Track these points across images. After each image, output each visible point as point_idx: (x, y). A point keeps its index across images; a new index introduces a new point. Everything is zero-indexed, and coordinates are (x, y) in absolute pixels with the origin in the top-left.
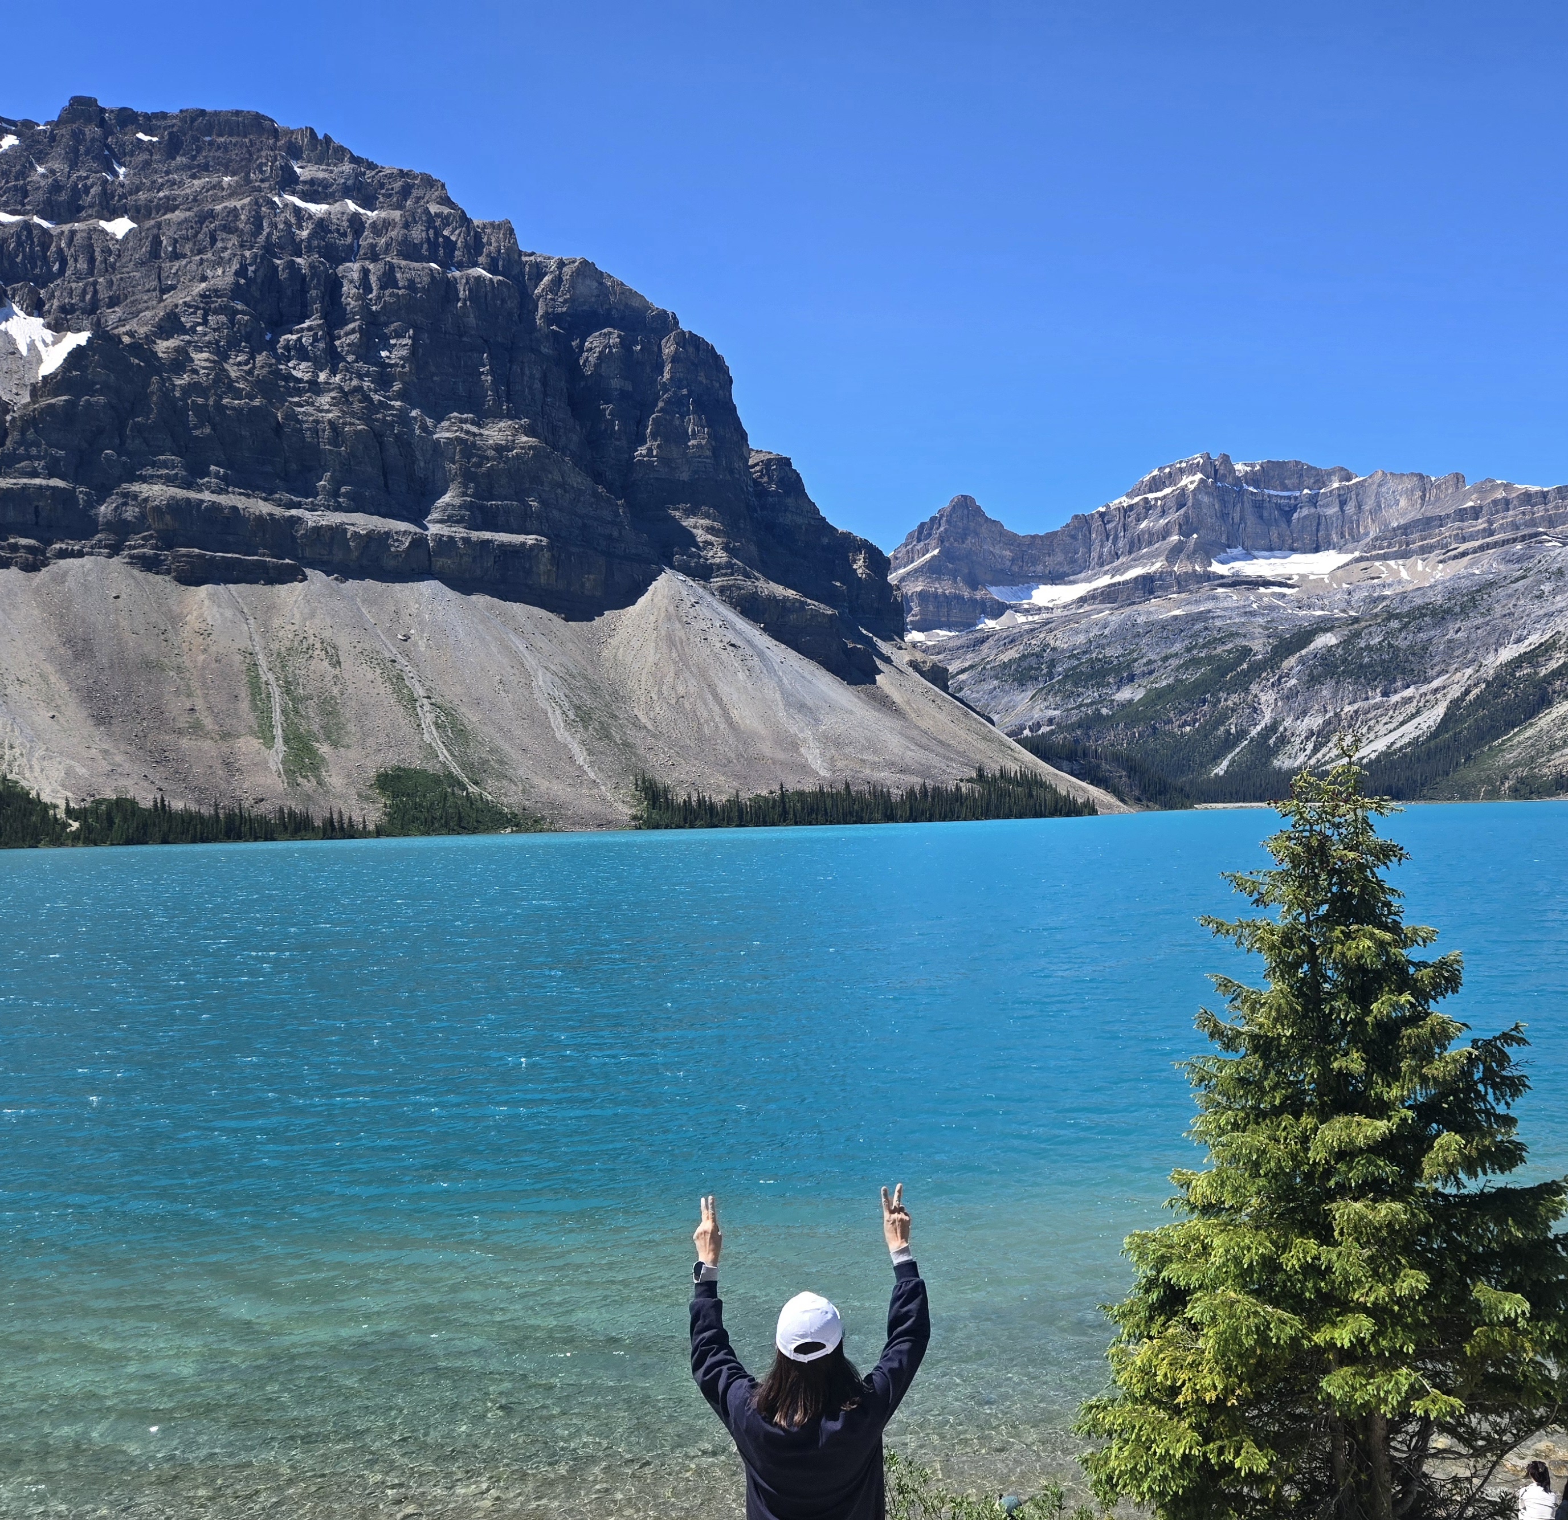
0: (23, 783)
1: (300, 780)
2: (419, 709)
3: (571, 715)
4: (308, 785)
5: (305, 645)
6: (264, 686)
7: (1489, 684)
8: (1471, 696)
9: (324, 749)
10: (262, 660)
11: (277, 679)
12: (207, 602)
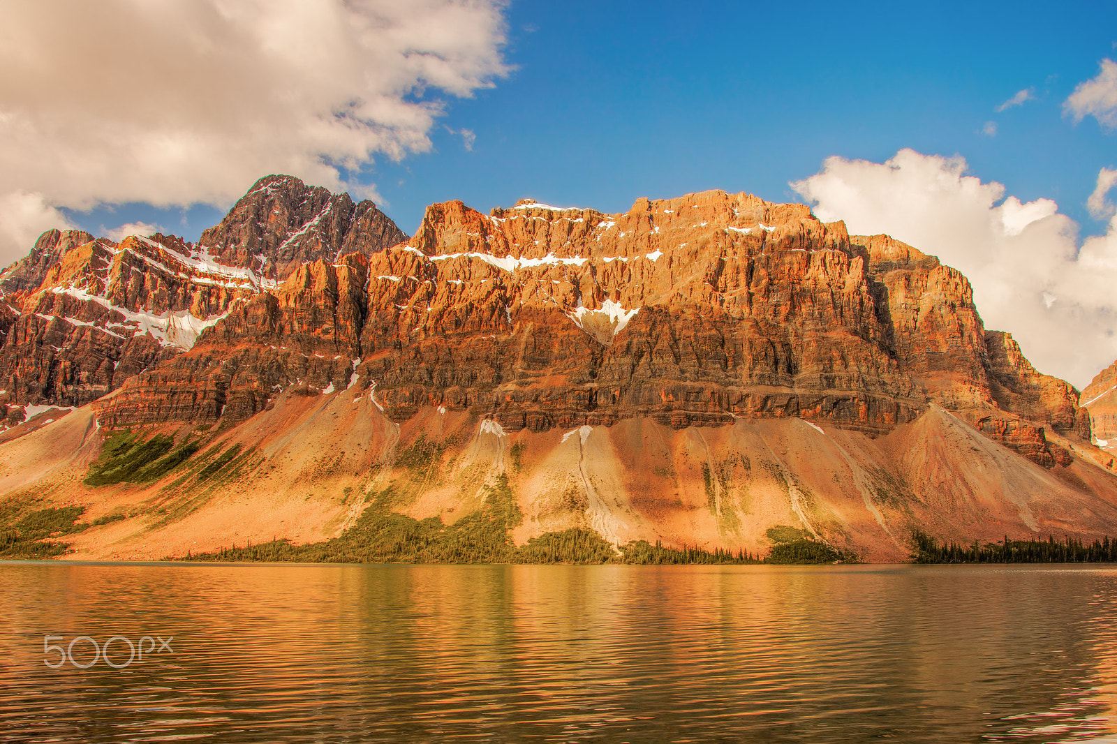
0: (600, 532)
1: (727, 532)
2: (790, 492)
3: (875, 494)
4: (731, 534)
5: (733, 459)
6: (712, 481)
9: (740, 514)
10: (711, 467)
11: (719, 477)
12: (687, 438)
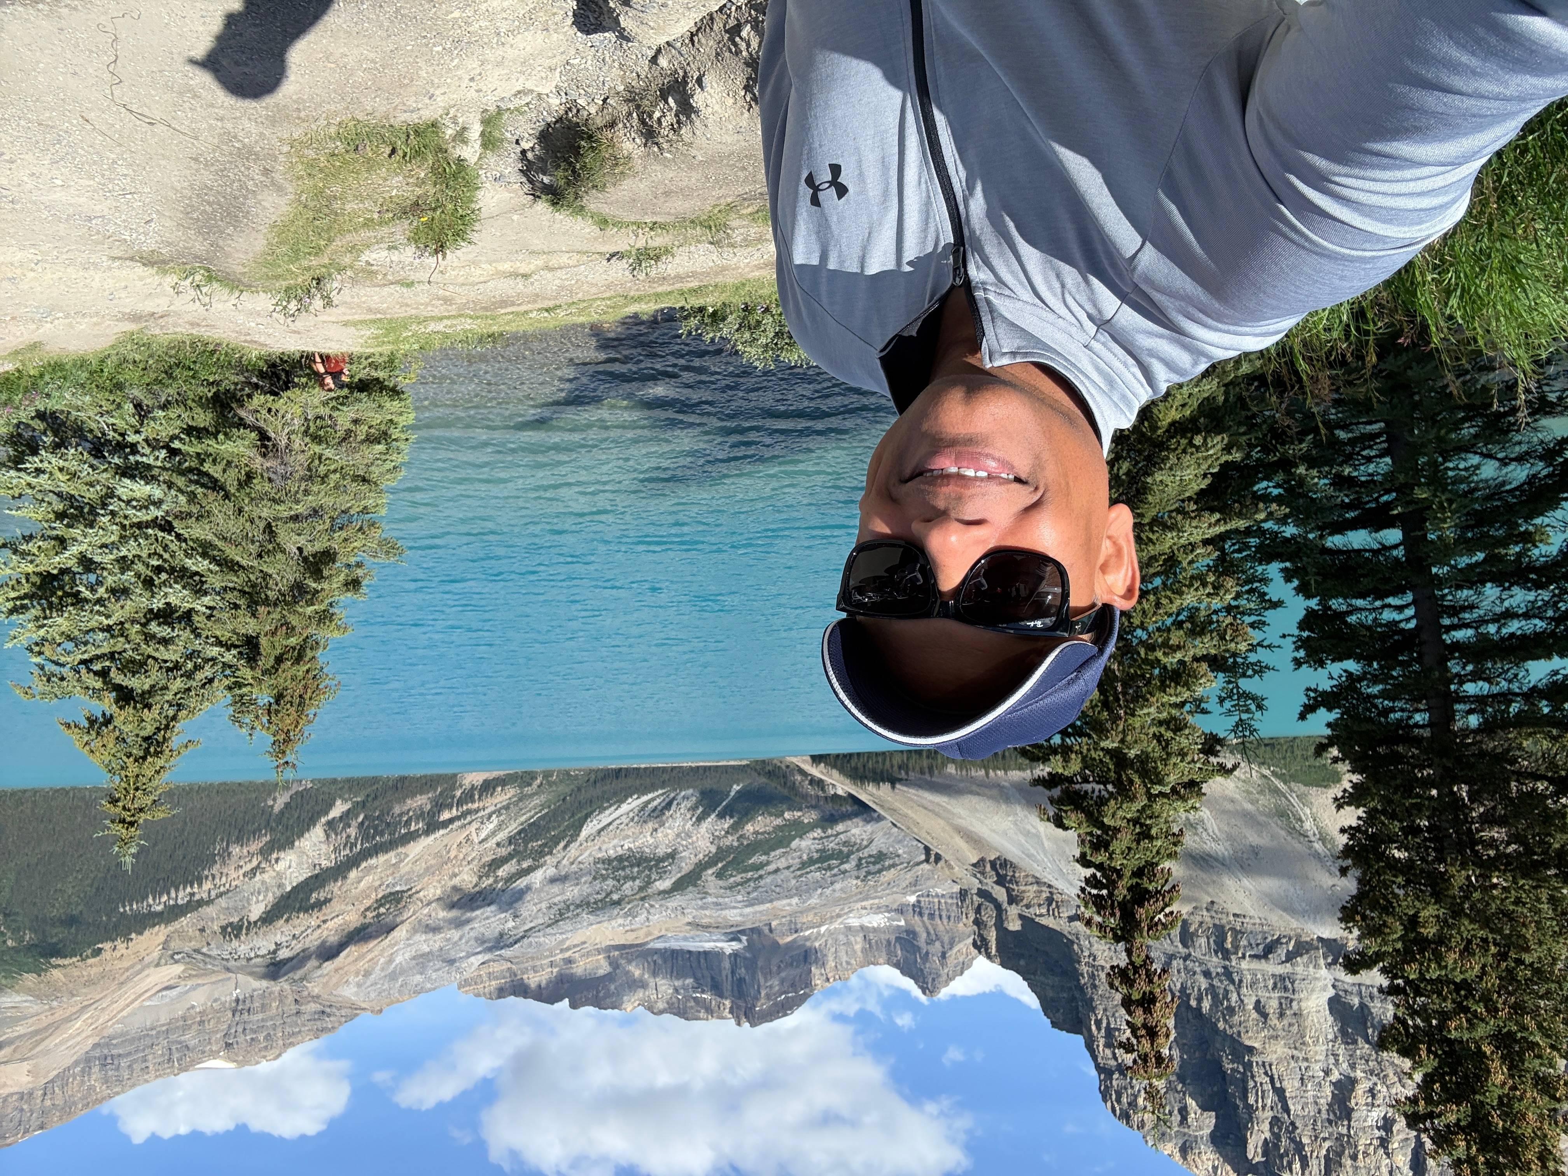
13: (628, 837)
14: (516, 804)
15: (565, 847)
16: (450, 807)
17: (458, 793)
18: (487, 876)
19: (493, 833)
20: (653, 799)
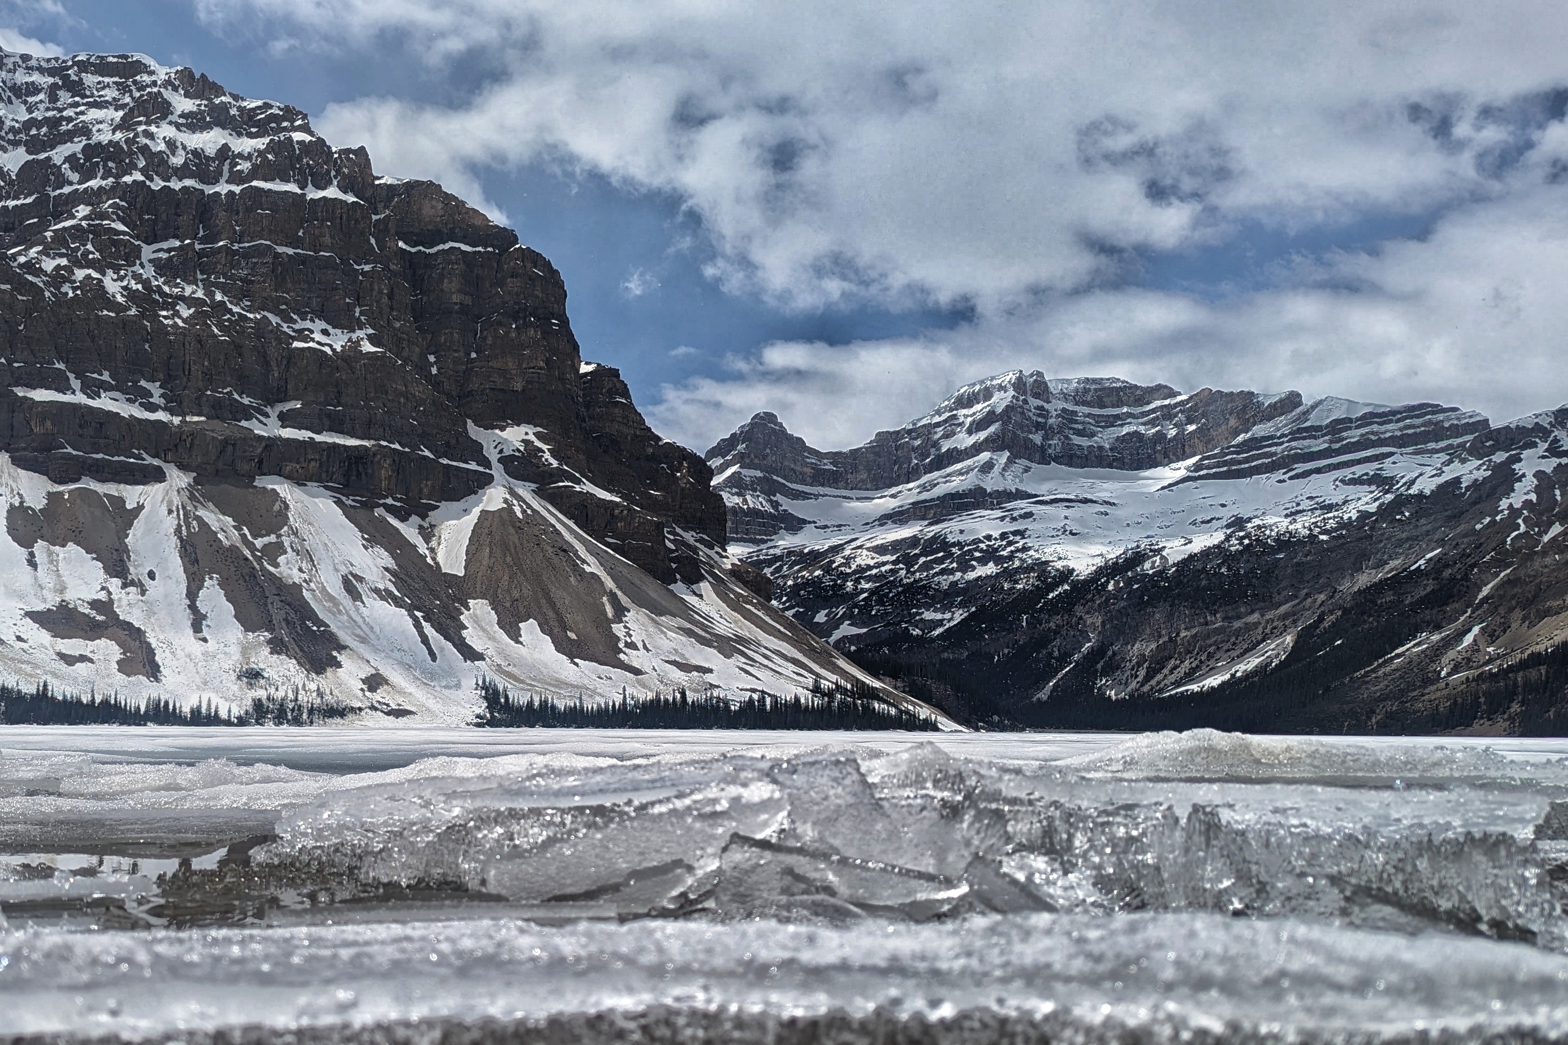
7: (1346, 611)
8: (1326, 624)
13: (1218, 631)
14: (1411, 686)
15: (1321, 619)
16: (1529, 687)
17: (1515, 707)
18: (1452, 579)
19: (1448, 643)
20: (1178, 684)
